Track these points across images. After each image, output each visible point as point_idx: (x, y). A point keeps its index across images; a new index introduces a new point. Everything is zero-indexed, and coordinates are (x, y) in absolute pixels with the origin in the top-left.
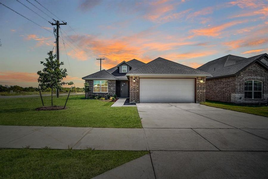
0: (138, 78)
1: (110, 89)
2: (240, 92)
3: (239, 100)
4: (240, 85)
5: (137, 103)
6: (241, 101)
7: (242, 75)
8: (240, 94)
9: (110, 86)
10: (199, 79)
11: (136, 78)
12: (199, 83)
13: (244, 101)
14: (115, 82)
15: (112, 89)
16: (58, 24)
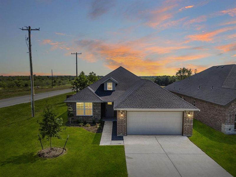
0: (125, 112)
1: (95, 112)
2: (230, 123)
3: (229, 131)
4: (230, 116)
5: (124, 136)
6: (230, 132)
7: (233, 106)
8: (229, 125)
9: (95, 109)
10: (187, 112)
11: (123, 111)
12: (186, 116)
13: (233, 132)
14: (100, 104)
15: (97, 112)
16: (29, 30)
